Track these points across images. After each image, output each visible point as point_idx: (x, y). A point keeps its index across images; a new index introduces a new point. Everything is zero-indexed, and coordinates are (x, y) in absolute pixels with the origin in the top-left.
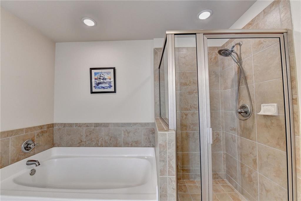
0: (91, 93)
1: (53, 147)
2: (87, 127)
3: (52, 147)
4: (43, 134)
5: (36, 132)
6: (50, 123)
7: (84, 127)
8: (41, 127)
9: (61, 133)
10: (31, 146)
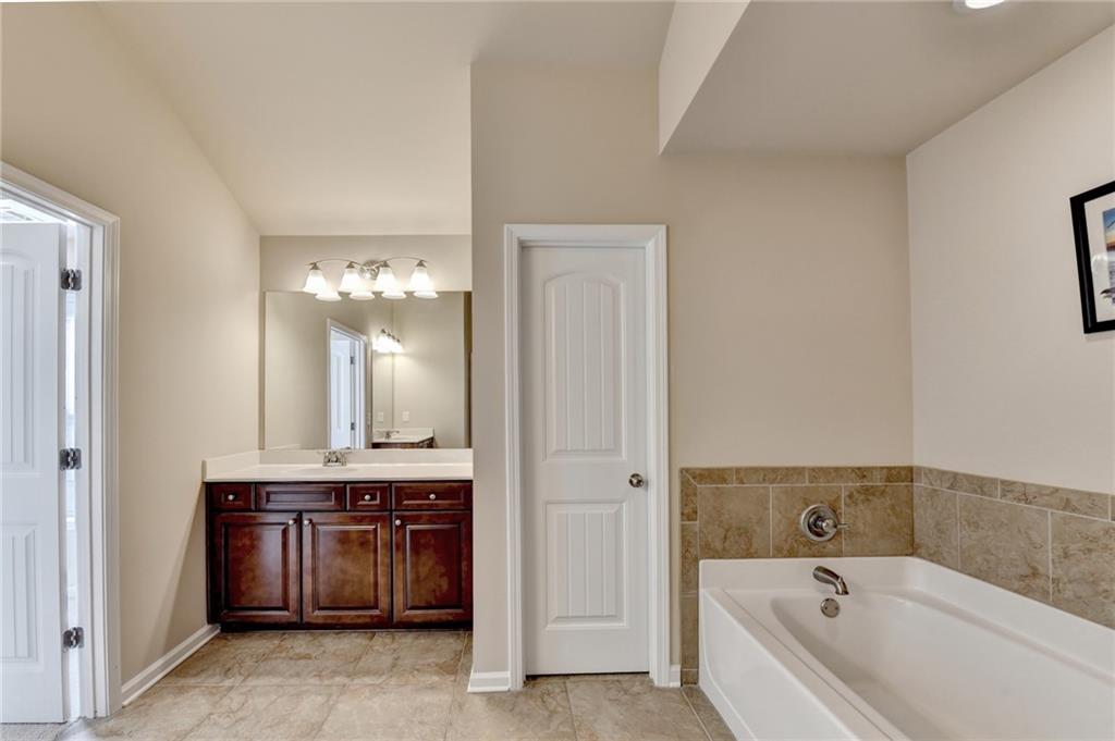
0: (1087, 330)
1: (911, 555)
2: (1064, 509)
3: (907, 555)
4: (870, 498)
5: (845, 487)
6: (897, 465)
7: (1051, 506)
8: (862, 472)
9: (939, 509)
10: (824, 525)
